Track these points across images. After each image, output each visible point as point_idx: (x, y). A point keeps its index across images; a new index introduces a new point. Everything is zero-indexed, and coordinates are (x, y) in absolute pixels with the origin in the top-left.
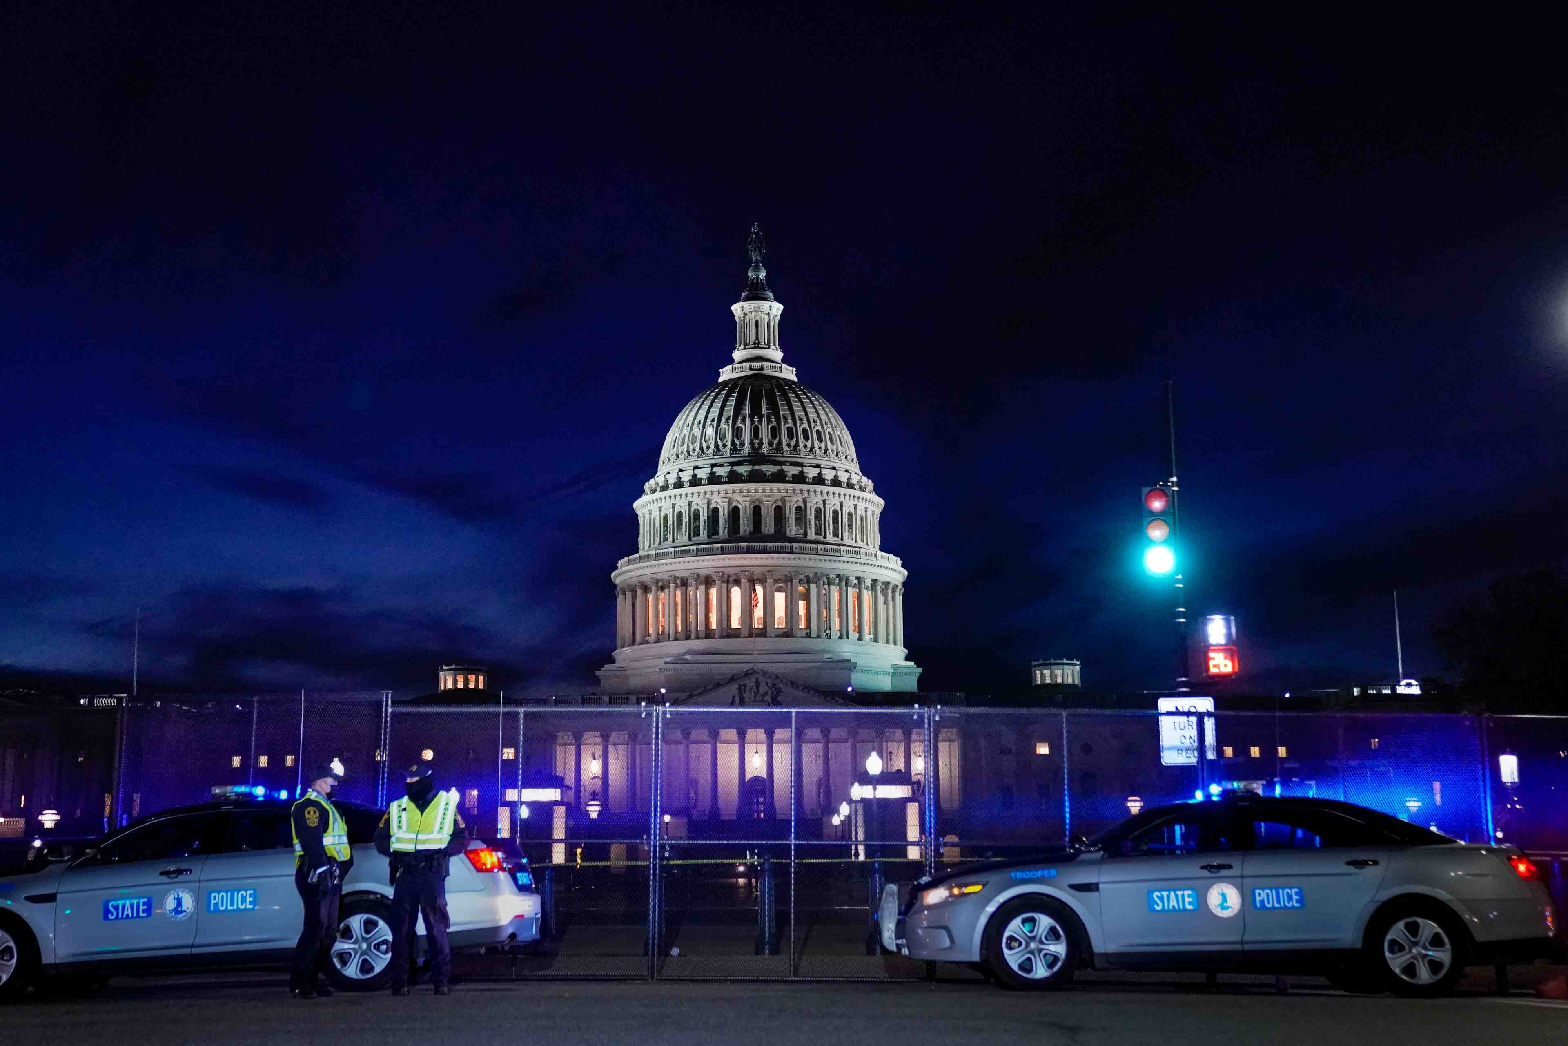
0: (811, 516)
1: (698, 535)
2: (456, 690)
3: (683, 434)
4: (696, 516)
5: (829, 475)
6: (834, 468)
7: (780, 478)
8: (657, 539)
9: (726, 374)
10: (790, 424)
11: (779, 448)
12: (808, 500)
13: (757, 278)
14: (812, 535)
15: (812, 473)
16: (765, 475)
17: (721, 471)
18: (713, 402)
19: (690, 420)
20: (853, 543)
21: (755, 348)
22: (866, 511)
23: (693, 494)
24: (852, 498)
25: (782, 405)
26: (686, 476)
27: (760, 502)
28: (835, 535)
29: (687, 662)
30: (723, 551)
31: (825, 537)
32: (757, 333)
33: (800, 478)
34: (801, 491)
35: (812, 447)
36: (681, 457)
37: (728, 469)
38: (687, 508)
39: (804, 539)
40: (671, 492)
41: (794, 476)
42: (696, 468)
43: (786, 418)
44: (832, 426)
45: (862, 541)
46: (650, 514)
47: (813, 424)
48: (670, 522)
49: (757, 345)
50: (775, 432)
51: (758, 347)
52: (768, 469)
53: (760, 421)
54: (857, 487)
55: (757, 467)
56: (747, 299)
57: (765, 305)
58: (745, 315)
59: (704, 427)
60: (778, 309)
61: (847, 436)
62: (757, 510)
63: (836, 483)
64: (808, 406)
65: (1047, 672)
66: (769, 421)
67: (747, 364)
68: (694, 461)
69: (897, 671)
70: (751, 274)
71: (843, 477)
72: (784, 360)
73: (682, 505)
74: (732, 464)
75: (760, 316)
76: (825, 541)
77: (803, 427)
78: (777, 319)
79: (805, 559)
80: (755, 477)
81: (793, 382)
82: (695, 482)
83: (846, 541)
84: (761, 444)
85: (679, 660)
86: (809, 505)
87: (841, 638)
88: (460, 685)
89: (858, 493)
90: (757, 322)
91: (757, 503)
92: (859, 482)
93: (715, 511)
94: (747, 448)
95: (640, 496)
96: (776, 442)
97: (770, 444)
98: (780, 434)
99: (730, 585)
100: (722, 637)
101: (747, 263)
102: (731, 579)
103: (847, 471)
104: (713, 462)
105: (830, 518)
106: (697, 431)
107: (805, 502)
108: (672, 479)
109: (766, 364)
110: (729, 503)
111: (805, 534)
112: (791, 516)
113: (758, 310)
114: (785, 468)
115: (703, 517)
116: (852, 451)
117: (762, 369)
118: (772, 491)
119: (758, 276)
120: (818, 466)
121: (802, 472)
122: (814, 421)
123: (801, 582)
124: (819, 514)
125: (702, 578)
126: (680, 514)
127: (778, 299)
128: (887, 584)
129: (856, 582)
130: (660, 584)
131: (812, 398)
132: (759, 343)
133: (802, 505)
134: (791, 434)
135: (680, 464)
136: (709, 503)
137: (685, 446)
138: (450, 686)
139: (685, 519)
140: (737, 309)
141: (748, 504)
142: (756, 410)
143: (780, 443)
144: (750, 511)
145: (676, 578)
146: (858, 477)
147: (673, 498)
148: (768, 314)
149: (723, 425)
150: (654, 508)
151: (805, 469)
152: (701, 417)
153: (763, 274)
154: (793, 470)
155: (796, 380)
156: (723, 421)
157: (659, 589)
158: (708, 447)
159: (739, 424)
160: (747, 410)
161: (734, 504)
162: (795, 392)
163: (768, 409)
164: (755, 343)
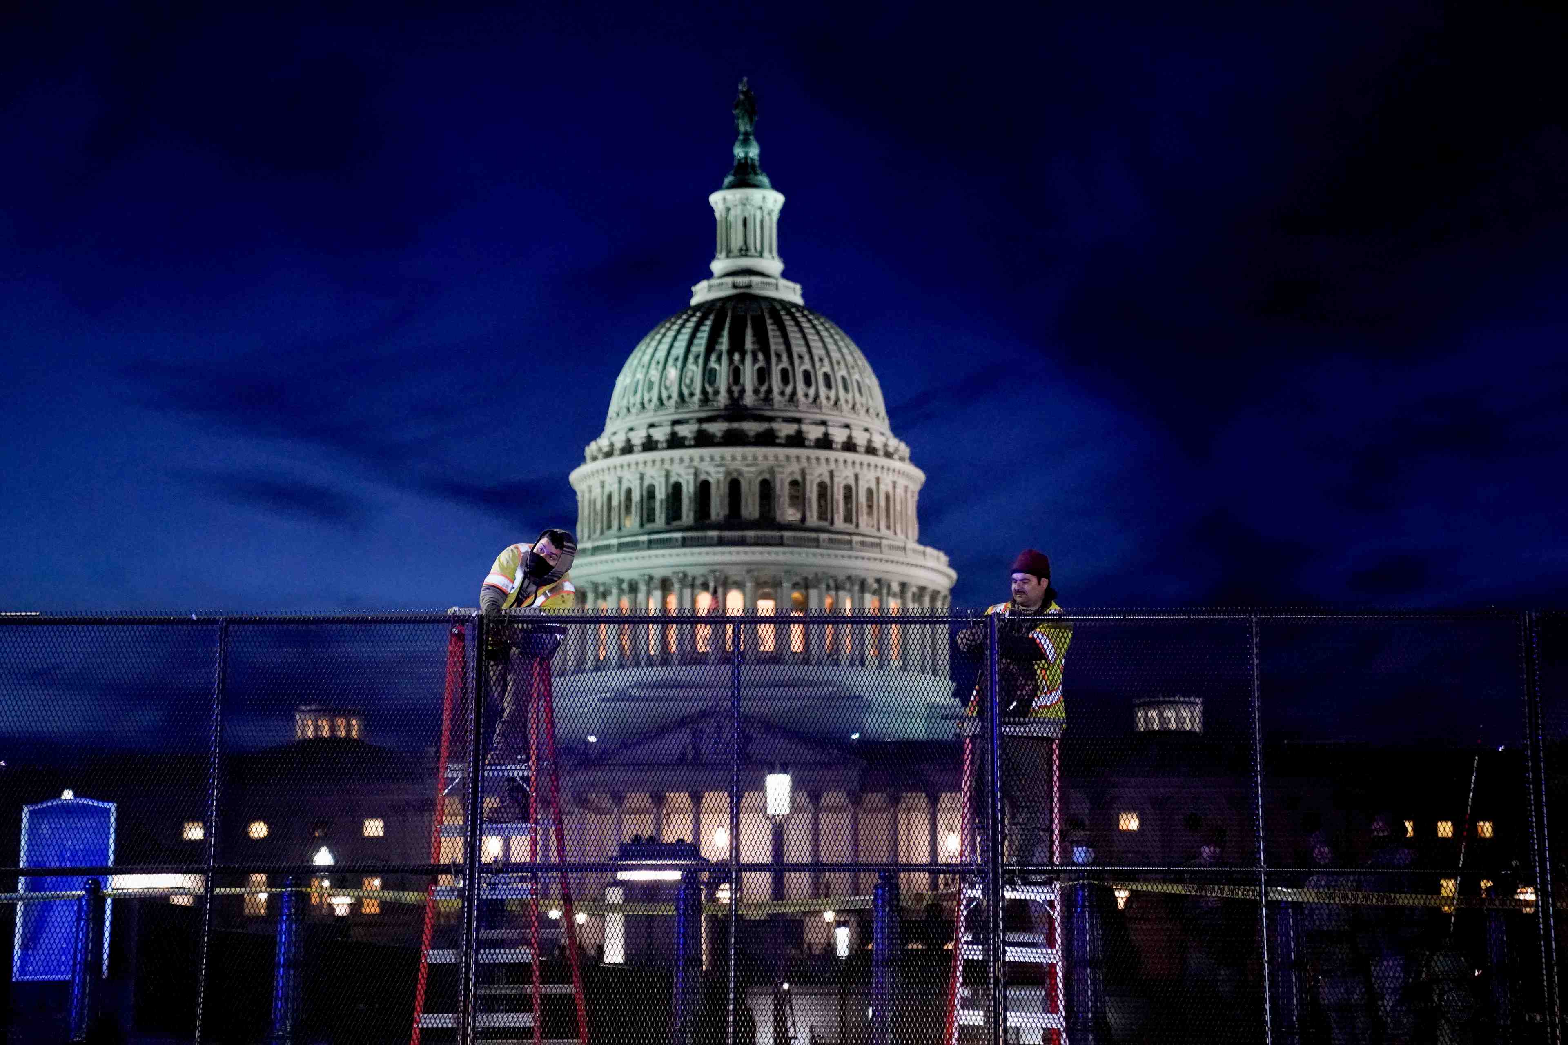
0: (813, 494)
1: (653, 521)
2: (318, 739)
3: (635, 380)
4: (651, 494)
5: (839, 436)
6: (847, 426)
7: (767, 439)
8: (599, 526)
9: (702, 293)
10: (785, 363)
11: (768, 398)
12: (807, 471)
13: (746, 158)
14: (813, 519)
15: (814, 433)
16: (747, 436)
17: (686, 431)
18: (679, 332)
19: (647, 358)
20: (874, 532)
21: (742, 256)
22: (894, 487)
23: (645, 463)
24: (872, 468)
25: (774, 336)
26: (638, 438)
27: (740, 473)
28: (848, 519)
29: (632, 699)
30: (685, 543)
31: (832, 523)
32: (745, 236)
33: (797, 440)
34: (798, 458)
35: (817, 397)
36: (633, 410)
37: (695, 427)
38: (638, 482)
39: (801, 525)
40: (617, 460)
41: (789, 437)
42: (652, 426)
43: (778, 356)
44: (846, 365)
45: (888, 527)
46: (590, 491)
47: (818, 365)
48: (615, 503)
49: (744, 252)
50: (763, 375)
51: (746, 256)
52: (751, 427)
53: (742, 360)
54: (881, 453)
55: (735, 425)
56: (732, 186)
57: (756, 195)
58: (728, 210)
59: (664, 368)
60: (775, 201)
61: (871, 381)
62: (734, 485)
63: (850, 446)
64: (812, 337)
65: (1153, 714)
66: (755, 360)
67: (729, 280)
68: (649, 417)
69: (934, 712)
70: (739, 152)
71: (861, 439)
72: (785, 275)
73: (631, 480)
74: (700, 421)
75: (750, 211)
76: (833, 528)
77: (803, 367)
78: (775, 216)
79: (800, 554)
80: (732, 439)
81: (796, 306)
82: (650, 445)
83: (863, 528)
84: (743, 391)
85: (622, 696)
86: (808, 477)
87: (852, 664)
88: (326, 733)
89: (882, 461)
90: (745, 222)
91: (735, 475)
92: (886, 446)
93: (677, 487)
94: (723, 399)
95: (578, 465)
96: (764, 388)
97: (756, 391)
98: (770, 378)
99: (697, 591)
100: (683, 662)
101: (732, 136)
102: (698, 582)
103: (866, 430)
104: (676, 417)
105: (839, 495)
106: (654, 374)
107: (803, 473)
108: (619, 443)
109: (756, 279)
110: (696, 475)
111: (803, 519)
112: (783, 491)
113: (744, 203)
114: (776, 426)
115: (661, 494)
116: (878, 401)
117: (749, 286)
118: (755, 458)
119: (746, 153)
120: (824, 423)
121: (799, 432)
122: (821, 360)
123: (795, 586)
124: (824, 490)
125: (656, 582)
126: (629, 492)
127: (776, 186)
128: (922, 589)
129: (875, 586)
130: (601, 589)
131: (820, 328)
132: (747, 250)
133: (799, 478)
134: (785, 377)
135: (630, 421)
136: (668, 475)
137: (639, 395)
138: (310, 734)
139: (636, 497)
140: (716, 199)
141: (721, 477)
142: (737, 345)
143: (770, 391)
144: (724, 489)
145: (621, 581)
146: (883, 439)
147: (619, 469)
148: (761, 208)
149: (691, 366)
150: (595, 482)
151: (805, 428)
152: (661, 354)
153: (754, 152)
154: (786, 430)
155: (800, 301)
156: (691, 359)
157: (600, 596)
158: (669, 397)
159: (713, 364)
160: (724, 344)
161: (703, 477)
162: (794, 319)
163: (753, 343)
164: (741, 250)
